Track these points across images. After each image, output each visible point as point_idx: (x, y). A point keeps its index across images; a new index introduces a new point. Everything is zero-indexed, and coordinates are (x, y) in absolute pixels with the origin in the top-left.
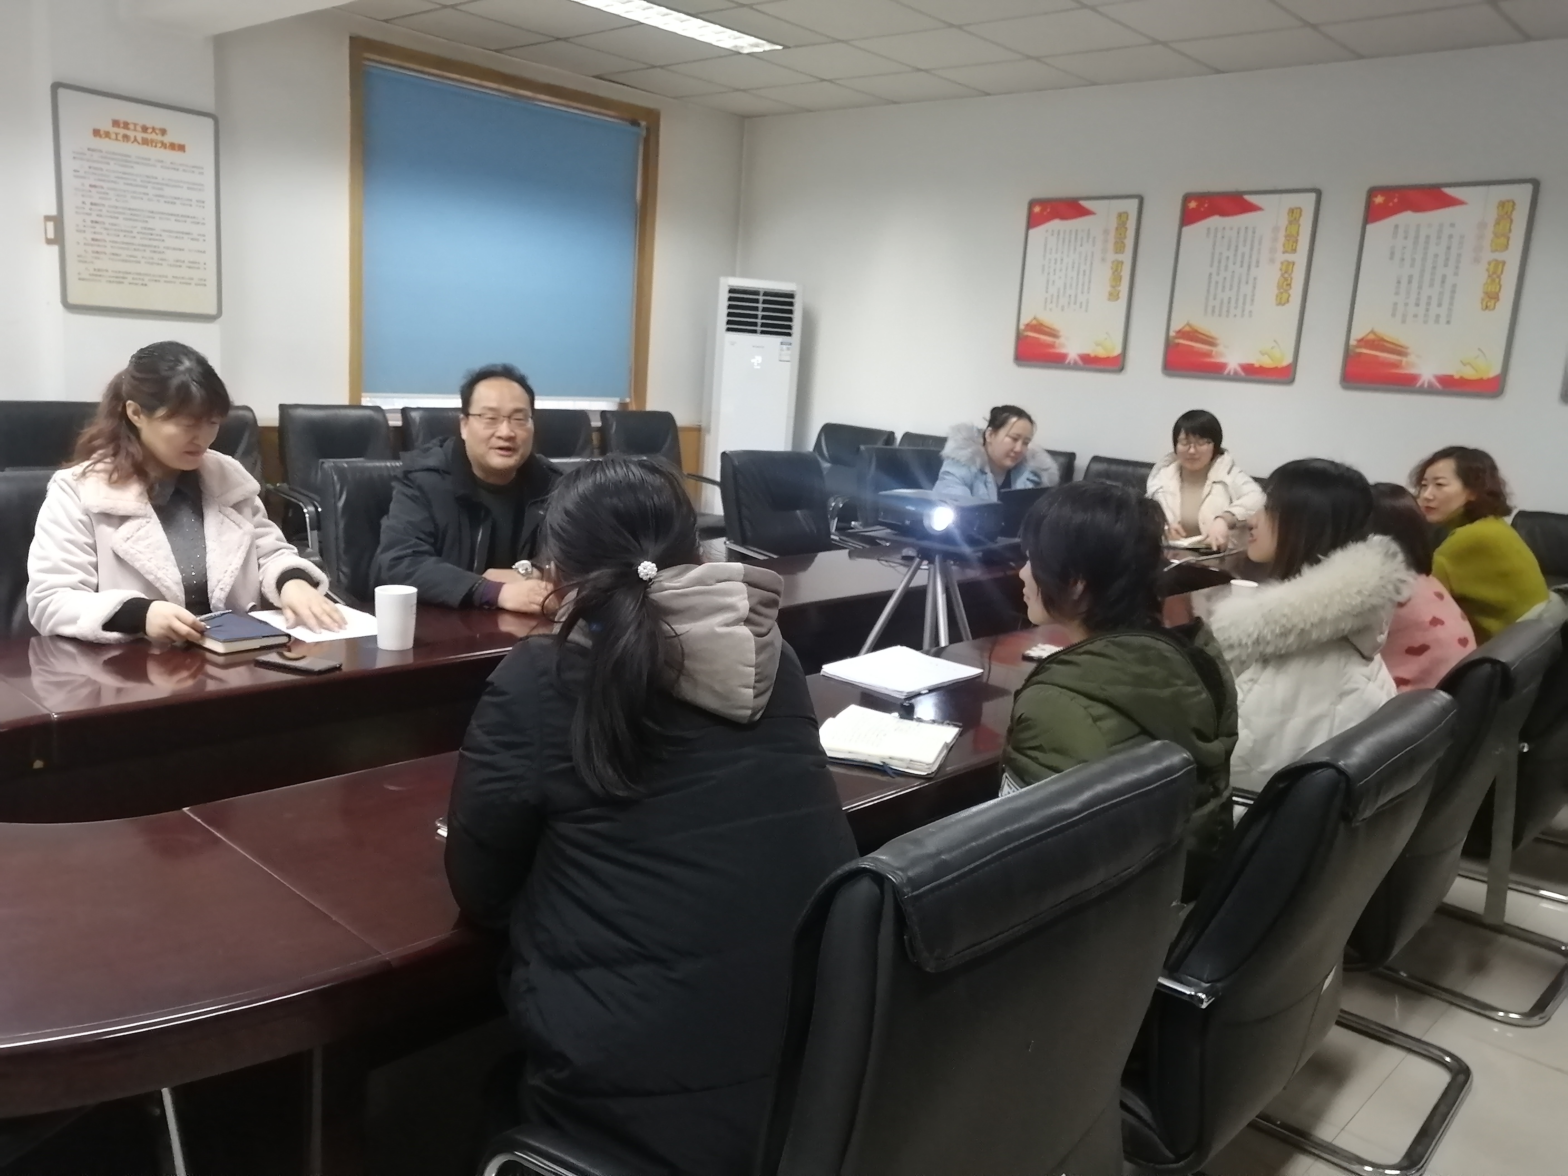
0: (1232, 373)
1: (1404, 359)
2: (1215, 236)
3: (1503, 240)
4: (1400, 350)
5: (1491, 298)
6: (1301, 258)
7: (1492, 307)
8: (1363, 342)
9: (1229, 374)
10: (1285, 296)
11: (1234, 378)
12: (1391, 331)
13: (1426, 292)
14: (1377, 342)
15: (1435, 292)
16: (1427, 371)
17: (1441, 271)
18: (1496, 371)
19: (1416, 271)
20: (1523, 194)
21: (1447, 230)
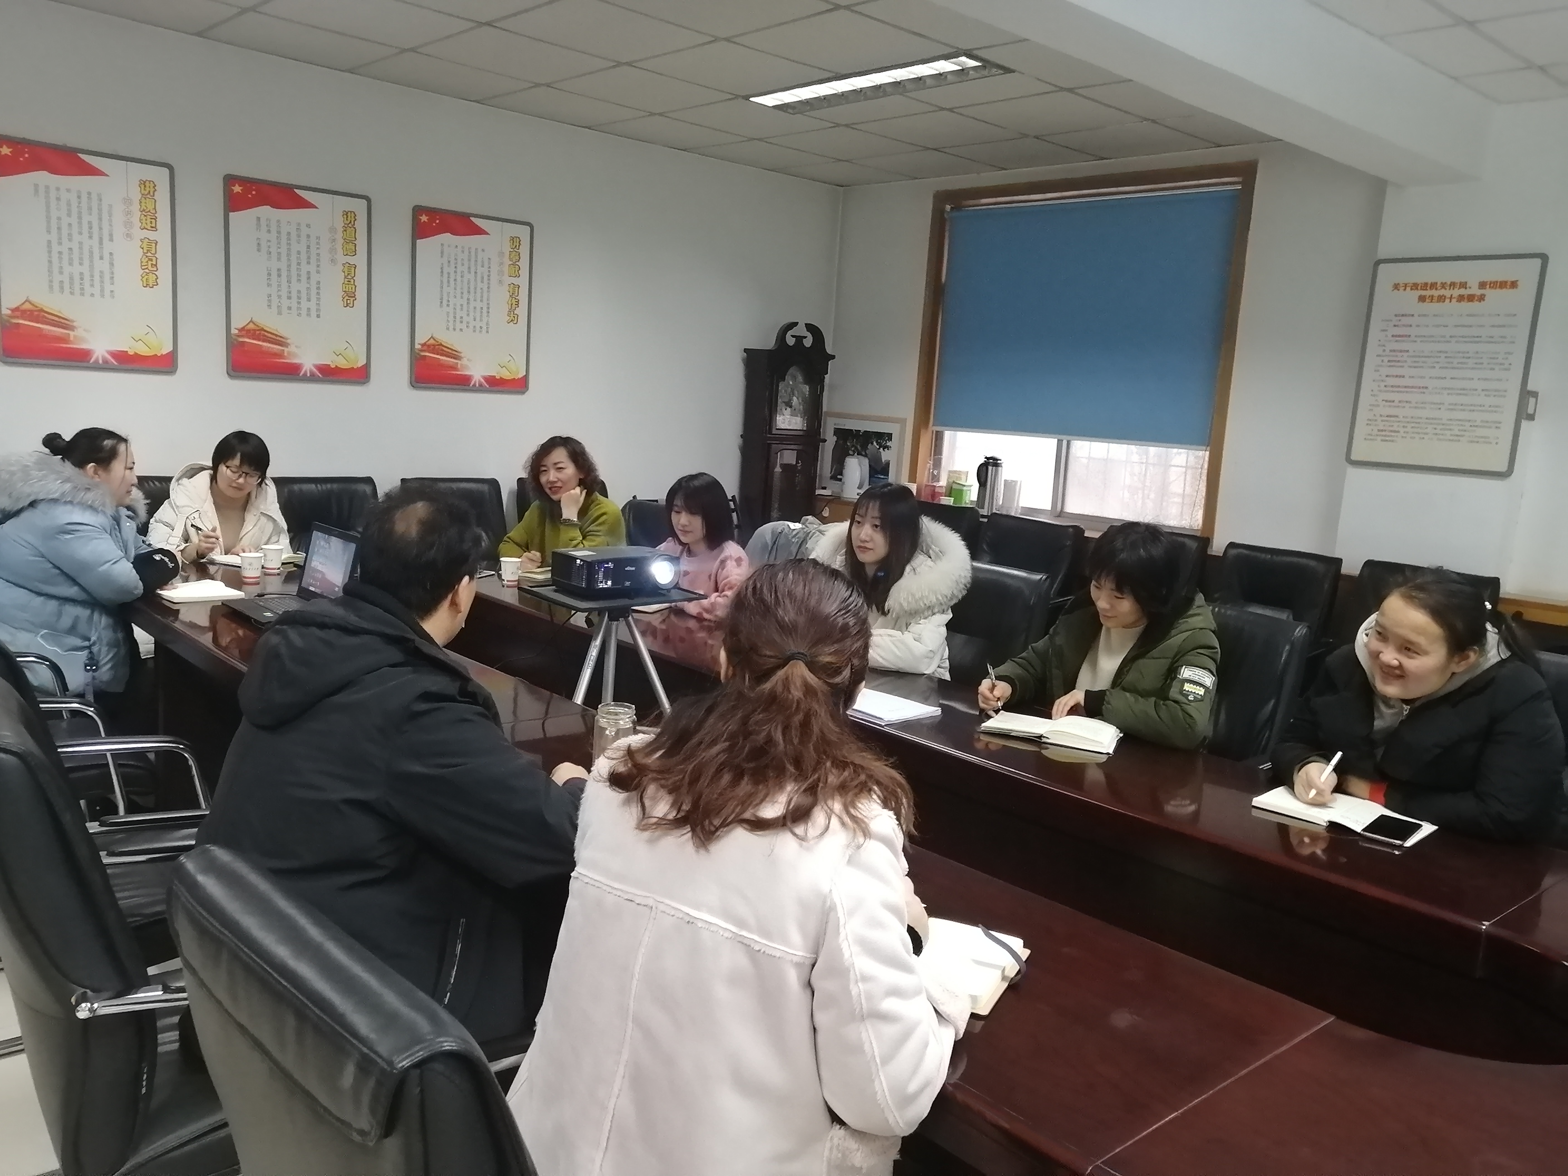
0: (101, 362)
1: (286, 349)
2: (47, 197)
3: (351, 246)
4: (280, 341)
5: (349, 297)
6: (163, 239)
7: (351, 305)
8: (244, 331)
9: (97, 361)
10: (152, 278)
11: (103, 367)
12: (271, 322)
13: (295, 286)
14: (258, 333)
15: (303, 287)
16: (308, 361)
17: (304, 268)
18: (362, 362)
19: (283, 265)
20: (360, 206)
21: (304, 231)
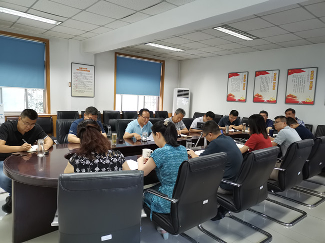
1: (296, 99)
2: (261, 78)
3: (312, 78)
4: (295, 97)
5: (311, 88)
6: (277, 82)
8: (288, 96)
10: (274, 88)
11: (266, 103)
12: (294, 94)
13: (299, 87)
14: (291, 96)
15: (301, 87)
16: (300, 101)
17: (302, 83)
18: (313, 100)
19: (297, 83)
20: (315, 70)
21: (302, 76)
